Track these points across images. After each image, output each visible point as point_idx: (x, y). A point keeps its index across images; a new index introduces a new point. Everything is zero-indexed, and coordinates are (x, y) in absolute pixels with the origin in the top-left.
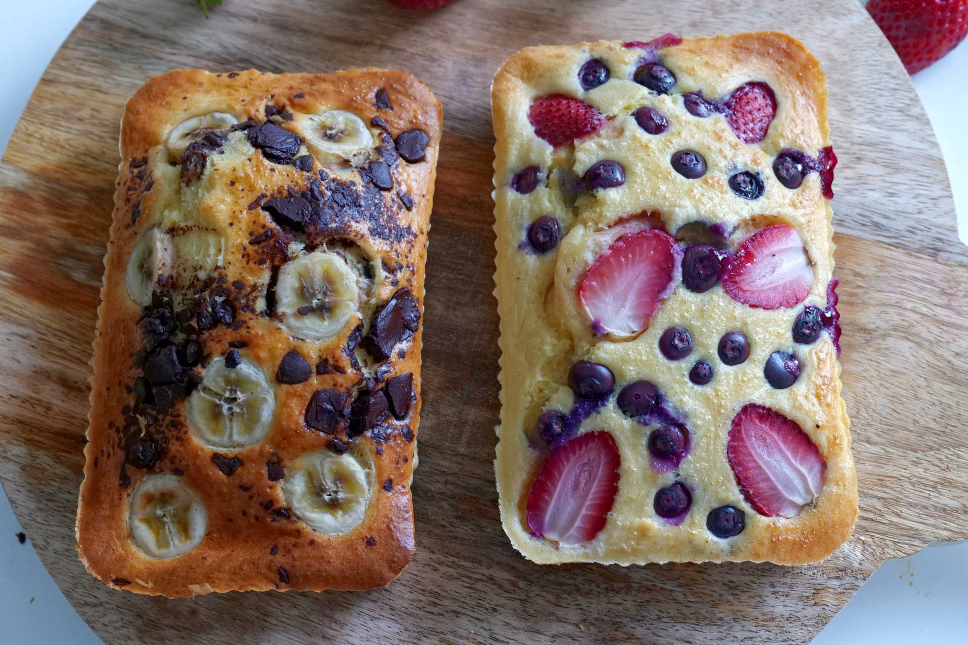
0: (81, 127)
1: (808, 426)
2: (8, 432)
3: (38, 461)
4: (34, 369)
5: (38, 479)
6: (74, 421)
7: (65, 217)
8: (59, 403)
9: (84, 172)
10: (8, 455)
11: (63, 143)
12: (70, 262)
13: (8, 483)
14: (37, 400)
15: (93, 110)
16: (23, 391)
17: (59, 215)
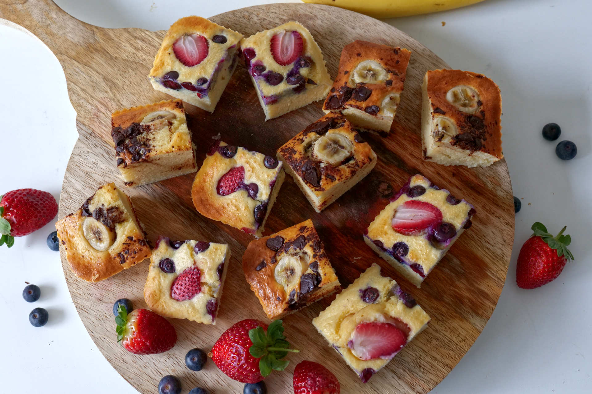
0: (438, 335)
1: (173, 55)
2: (504, 203)
3: (493, 186)
4: (486, 226)
5: (494, 179)
6: (473, 197)
7: (456, 292)
8: (478, 207)
9: (442, 311)
10: (505, 193)
11: (449, 330)
12: (459, 269)
13: (508, 182)
14: (487, 212)
15: (430, 342)
16: (493, 218)
17: (459, 294)
